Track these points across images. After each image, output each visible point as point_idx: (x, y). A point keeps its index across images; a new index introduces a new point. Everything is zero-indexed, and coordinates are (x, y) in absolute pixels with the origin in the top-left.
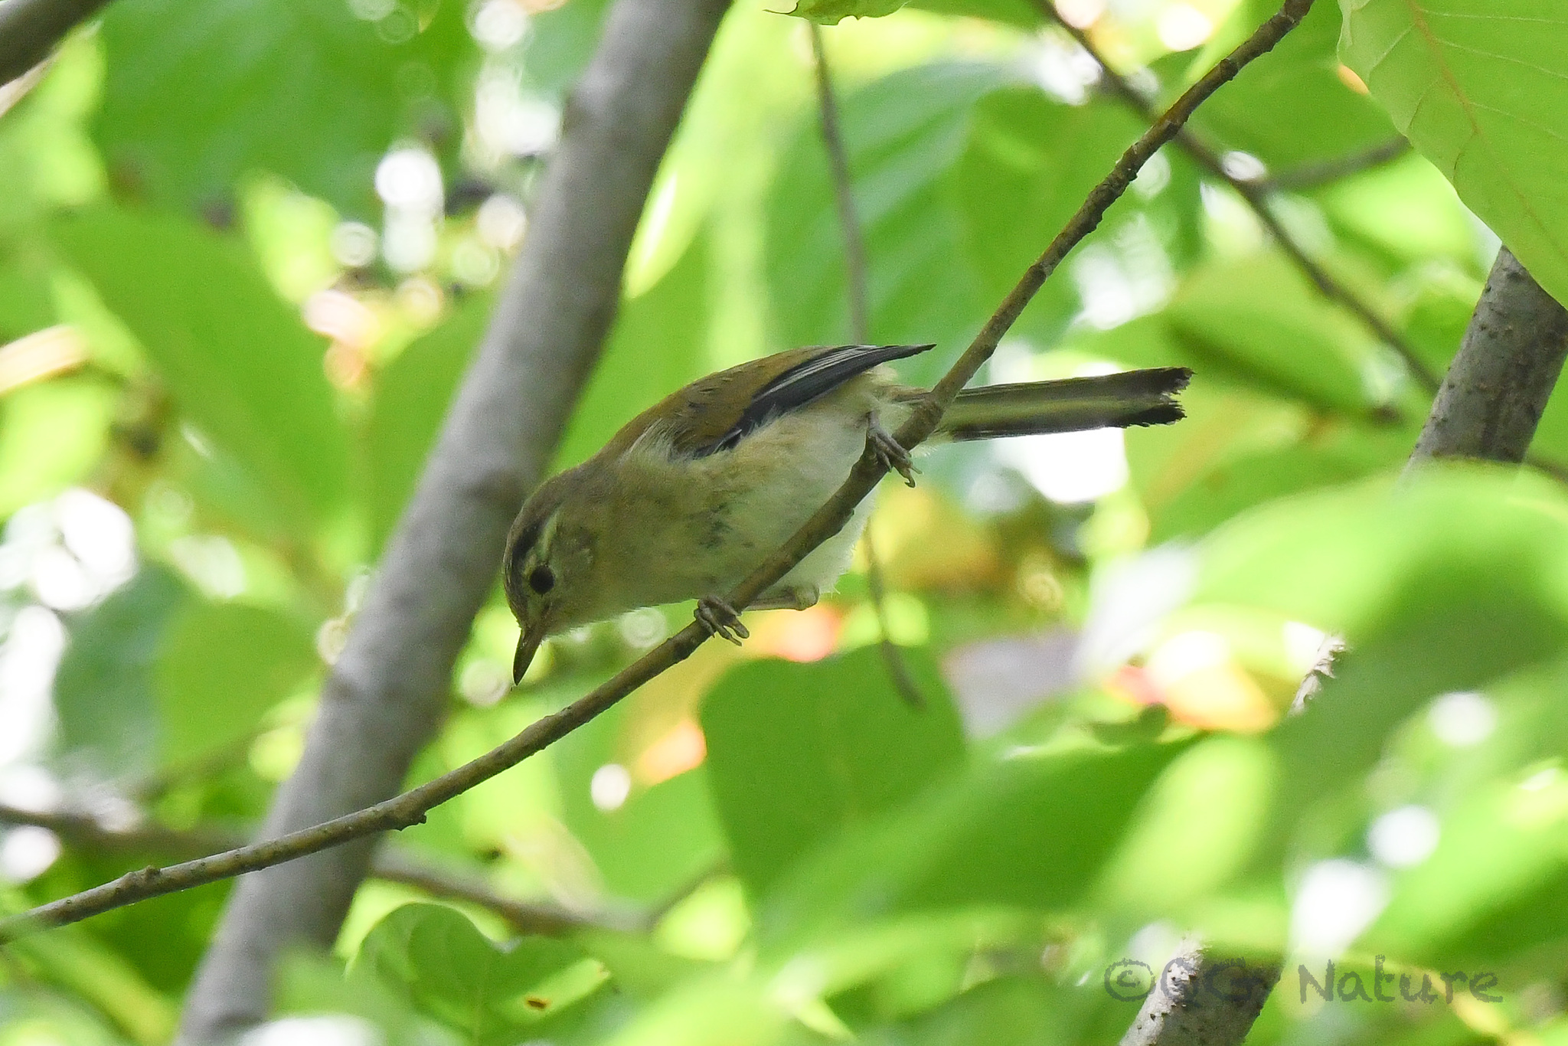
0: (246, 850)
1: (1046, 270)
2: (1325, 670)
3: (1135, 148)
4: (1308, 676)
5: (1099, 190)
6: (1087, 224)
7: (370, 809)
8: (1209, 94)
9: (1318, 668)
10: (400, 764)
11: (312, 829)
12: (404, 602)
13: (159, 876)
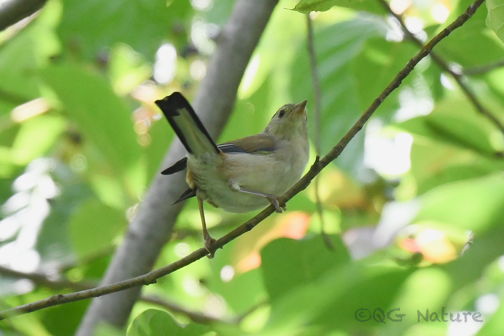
0: (93, 290)
1: (381, 100)
2: (472, 242)
3: (414, 59)
4: (466, 244)
5: (401, 73)
6: (396, 84)
7: (137, 278)
8: (440, 41)
9: (469, 241)
10: (151, 262)
11: (117, 283)
12: (154, 206)
13: (63, 297)
